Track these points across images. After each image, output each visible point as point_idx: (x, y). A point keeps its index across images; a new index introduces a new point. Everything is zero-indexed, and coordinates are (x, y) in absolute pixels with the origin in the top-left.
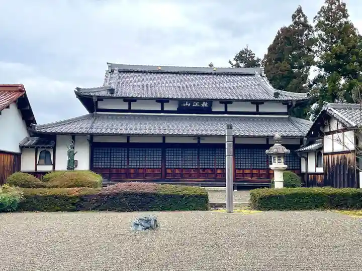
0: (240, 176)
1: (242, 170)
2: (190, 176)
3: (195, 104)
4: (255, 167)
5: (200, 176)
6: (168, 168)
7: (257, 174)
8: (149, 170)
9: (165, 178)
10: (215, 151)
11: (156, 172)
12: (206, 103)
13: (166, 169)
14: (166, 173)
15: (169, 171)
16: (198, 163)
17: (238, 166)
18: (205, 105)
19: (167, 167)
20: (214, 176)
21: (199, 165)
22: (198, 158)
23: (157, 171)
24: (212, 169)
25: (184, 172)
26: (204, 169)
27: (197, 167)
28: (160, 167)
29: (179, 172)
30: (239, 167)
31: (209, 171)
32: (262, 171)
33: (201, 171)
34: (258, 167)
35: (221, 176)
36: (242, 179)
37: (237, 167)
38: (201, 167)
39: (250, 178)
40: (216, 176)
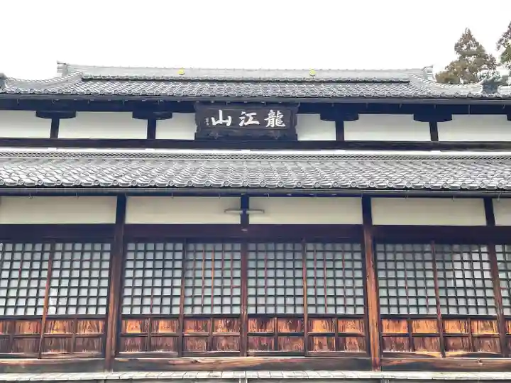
0: (399, 346)
1: (404, 323)
2: (212, 345)
3: (247, 119)
4: (453, 312)
5: (249, 346)
6: (131, 317)
7: (461, 336)
8: (58, 324)
9: (117, 355)
10: (304, 251)
11: (87, 332)
12: (280, 115)
13: (121, 318)
14: (121, 336)
15: (132, 328)
16: (244, 297)
17: (389, 306)
18: (275, 120)
19: (126, 311)
20: (299, 345)
21: (244, 304)
22: (244, 278)
23: (91, 328)
24: (293, 319)
25: (190, 331)
26: (263, 319)
27: (237, 311)
28: (102, 311)
29: (169, 331)
30: (394, 311)
31: (284, 328)
32: (481, 324)
33: (253, 326)
34: (463, 312)
35: (330, 346)
36: (407, 356)
37: (384, 311)
38: (252, 311)
39: (437, 354)
40: (309, 346)
